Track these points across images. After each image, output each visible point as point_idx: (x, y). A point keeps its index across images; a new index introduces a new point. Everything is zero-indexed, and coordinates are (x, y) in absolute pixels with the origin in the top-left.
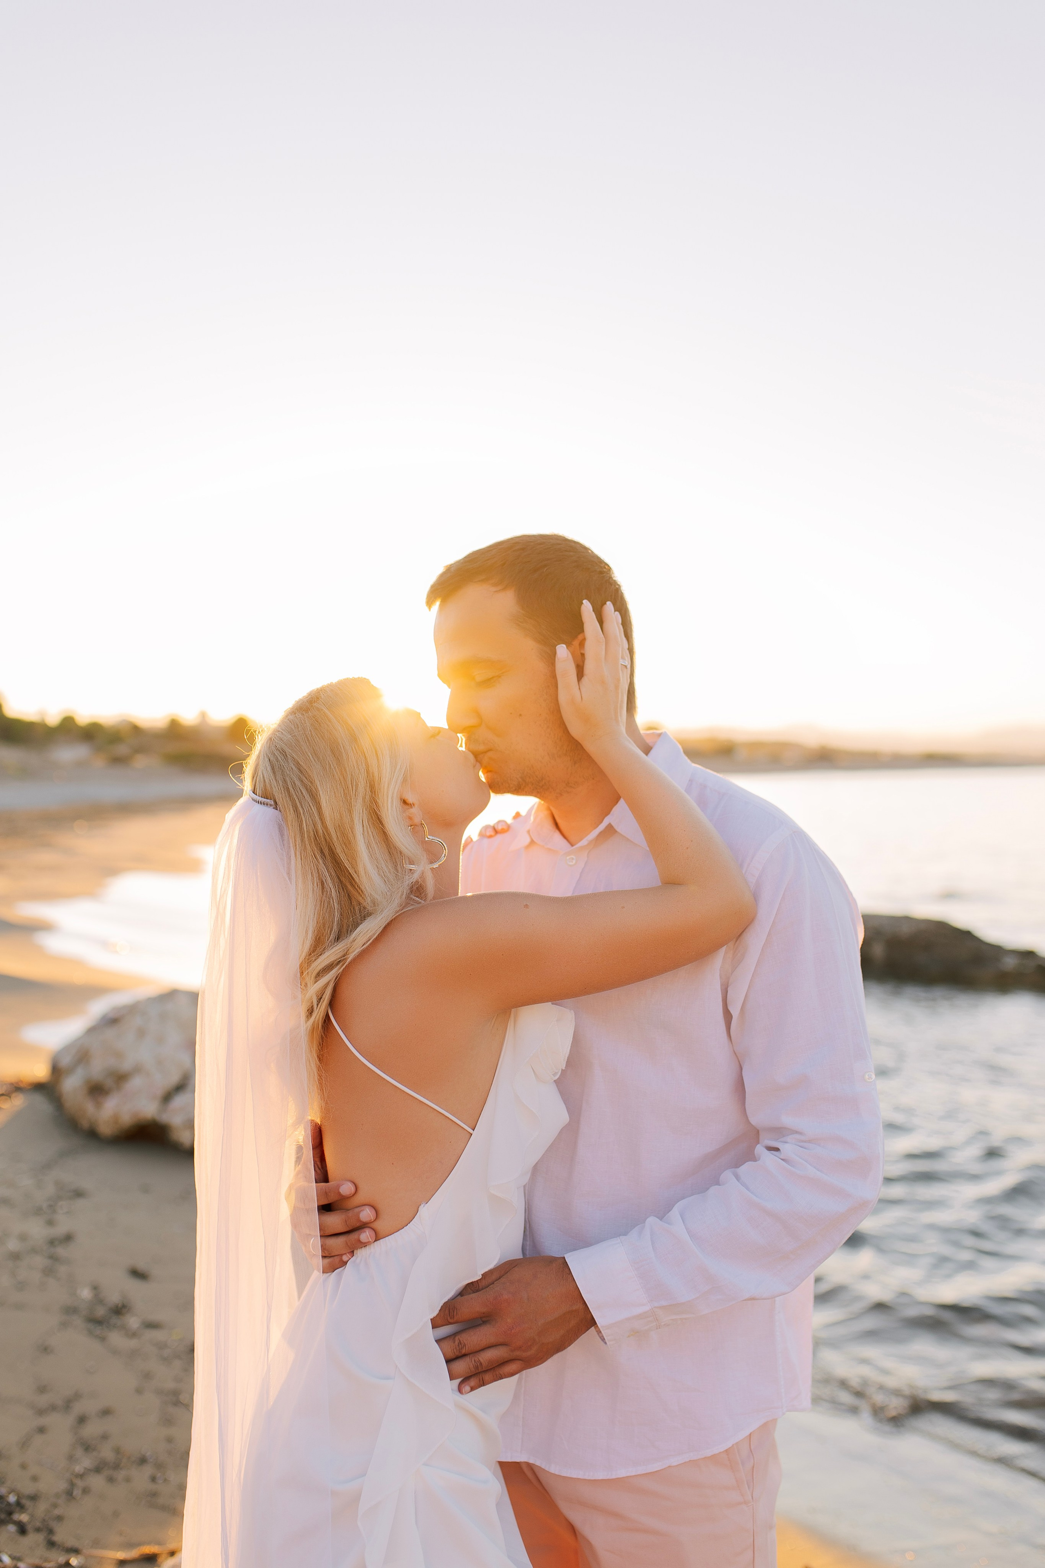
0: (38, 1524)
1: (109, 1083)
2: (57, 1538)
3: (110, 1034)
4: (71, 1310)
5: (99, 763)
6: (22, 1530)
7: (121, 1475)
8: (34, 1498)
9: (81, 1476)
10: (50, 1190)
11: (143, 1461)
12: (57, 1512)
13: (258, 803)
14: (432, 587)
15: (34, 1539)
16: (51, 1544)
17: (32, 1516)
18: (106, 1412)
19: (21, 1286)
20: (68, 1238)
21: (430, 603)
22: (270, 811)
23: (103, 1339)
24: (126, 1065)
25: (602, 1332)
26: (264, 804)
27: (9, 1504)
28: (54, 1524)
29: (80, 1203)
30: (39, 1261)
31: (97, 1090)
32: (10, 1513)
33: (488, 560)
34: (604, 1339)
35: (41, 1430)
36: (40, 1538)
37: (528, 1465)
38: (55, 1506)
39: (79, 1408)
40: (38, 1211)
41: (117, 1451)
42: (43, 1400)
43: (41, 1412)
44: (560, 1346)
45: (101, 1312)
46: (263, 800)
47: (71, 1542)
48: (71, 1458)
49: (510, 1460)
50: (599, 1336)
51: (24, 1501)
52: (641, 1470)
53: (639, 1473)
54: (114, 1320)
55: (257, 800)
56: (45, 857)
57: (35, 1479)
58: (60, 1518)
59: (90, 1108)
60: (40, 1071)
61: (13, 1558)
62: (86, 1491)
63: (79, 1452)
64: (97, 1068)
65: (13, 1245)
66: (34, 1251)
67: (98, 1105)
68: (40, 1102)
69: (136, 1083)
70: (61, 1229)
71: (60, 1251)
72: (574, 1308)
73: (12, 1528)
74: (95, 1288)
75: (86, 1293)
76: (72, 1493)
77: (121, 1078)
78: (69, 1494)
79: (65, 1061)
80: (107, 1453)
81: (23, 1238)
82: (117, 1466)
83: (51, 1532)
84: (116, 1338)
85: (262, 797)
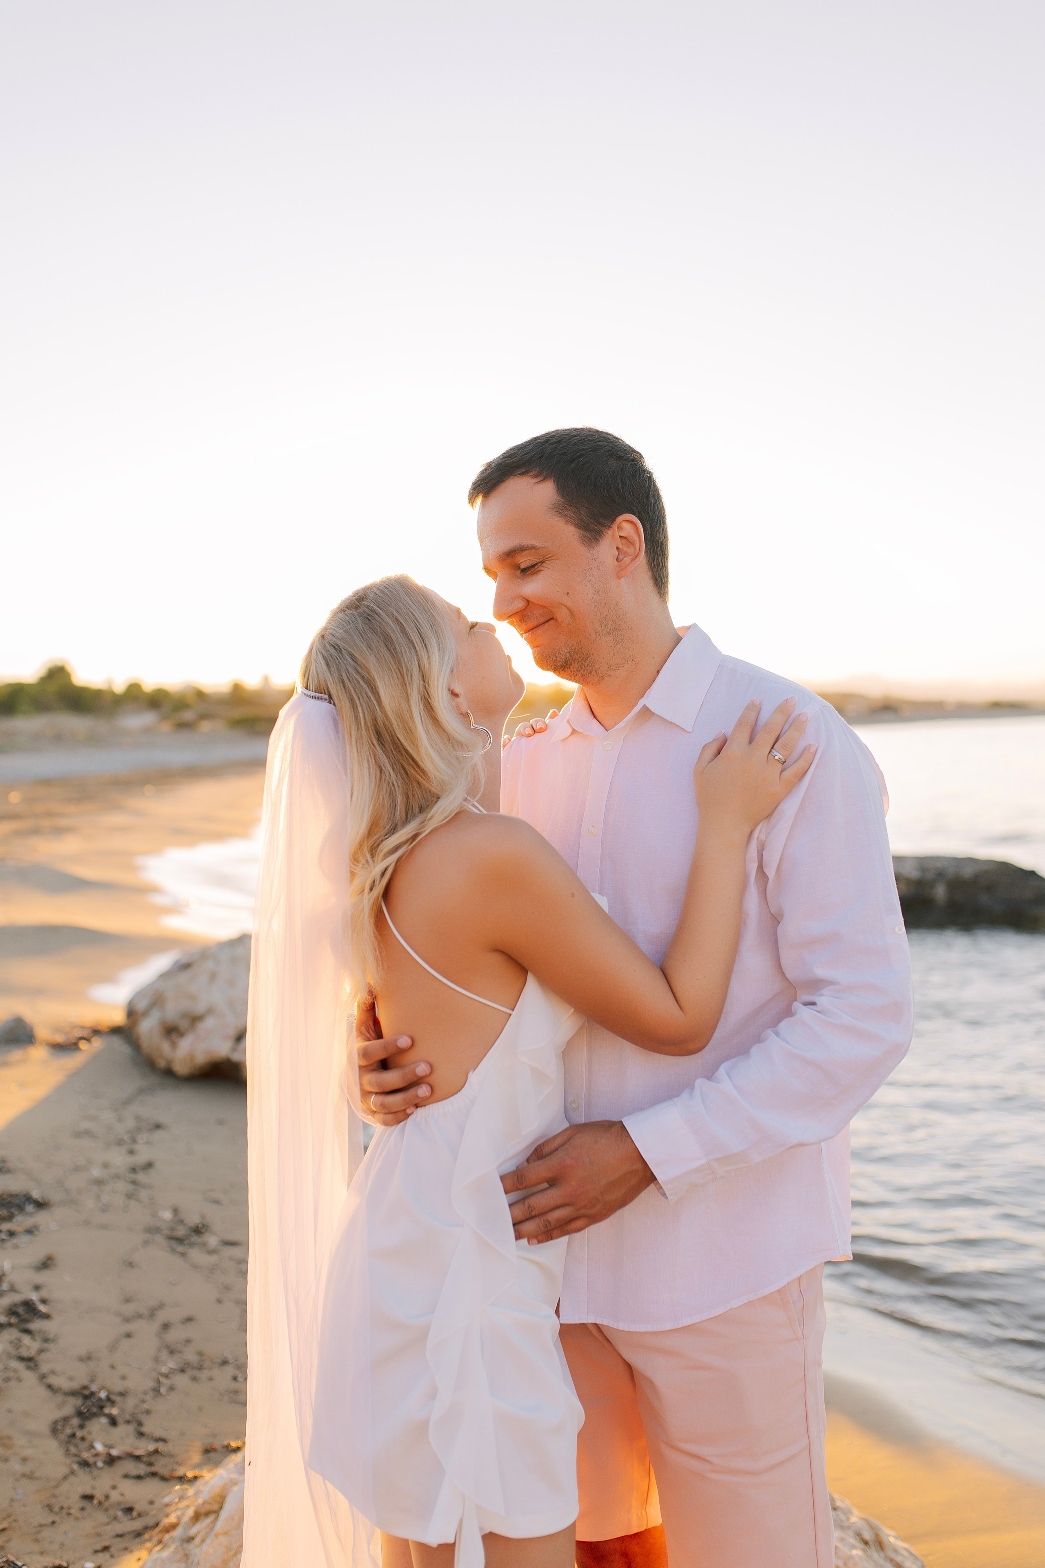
0: (128, 1417)
1: (183, 1024)
2: (144, 1429)
3: (183, 977)
4: (152, 1230)
5: (166, 727)
6: (113, 1422)
7: (204, 1375)
8: (122, 1394)
9: (166, 1376)
10: (130, 1123)
11: (225, 1362)
12: (146, 1406)
13: (313, 698)
14: (474, 484)
15: (124, 1431)
16: (141, 1434)
17: (122, 1410)
18: (189, 1319)
19: (105, 1209)
20: (149, 1165)
21: (472, 499)
22: (325, 705)
23: (183, 1255)
24: (200, 1008)
25: (663, 1187)
26: (318, 698)
27: (100, 1399)
28: (143, 1418)
29: (158, 1135)
30: (122, 1186)
31: (171, 1031)
32: (102, 1408)
33: (526, 454)
34: (666, 1194)
35: (128, 1335)
36: (131, 1428)
37: (596, 1325)
38: (143, 1401)
39: (162, 1316)
40: (120, 1143)
41: (200, 1354)
42: (129, 1309)
43: (127, 1320)
44: (623, 1202)
45: (181, 1232)
46: (317, 695)
47: (159, 1433)
48: (157, 1360)
49: (578, 1322)
50: (659, 1192)
51: (113, 1397)
52: (704, 1316)
53: (703, 1319)
54: (195, 1238)
55: (311, 696)
56: (116, 819)
57: (123, 1378)
58: (148, 1412)
59: (166, 1047)
60: (118, 1017)
61: (106, 1446)
62: (171, 1388)
63: (164, 1354)
64: (172, 1011)
65: (96, 1172)
66: (117, 1177)
67: (174, 1045)
68: (118, 1044)
69: (209, 1023)
70: (141, 1158)
71: (141, 1177)
72: (634, 1168)
73: (104, 1420)
74: (176, 1211)
75: (167, 1215)
76: (160, 1390)
77: (195, 1019)
78: (156, 1391)
79: (141, 1006)
80: (190, 1356)
81: (106, 1165)
82: (200, 1368)
83: (140, 1424)
84: (196, 1255)
85: (315, 692)
